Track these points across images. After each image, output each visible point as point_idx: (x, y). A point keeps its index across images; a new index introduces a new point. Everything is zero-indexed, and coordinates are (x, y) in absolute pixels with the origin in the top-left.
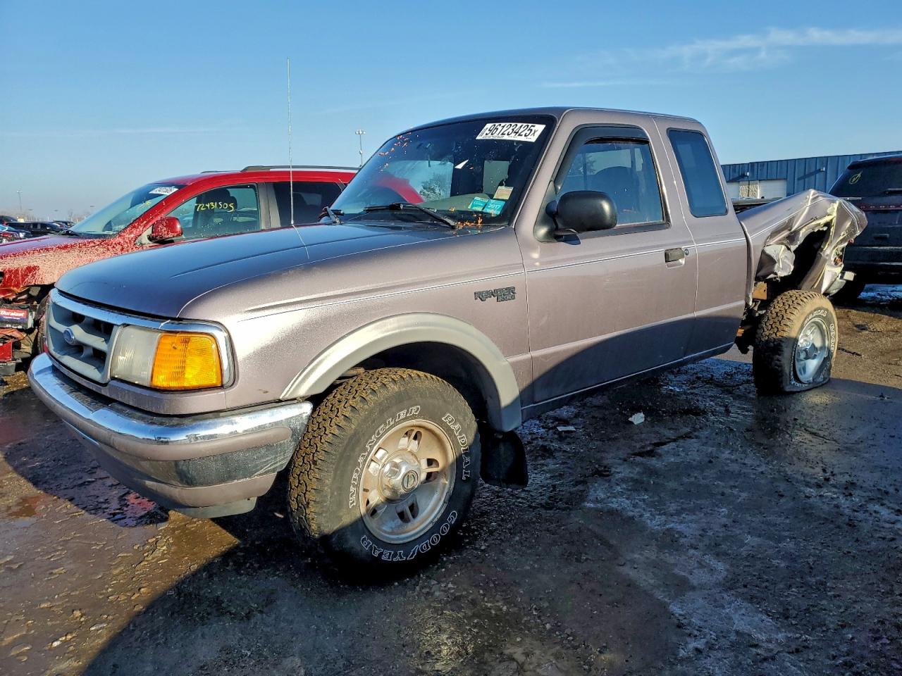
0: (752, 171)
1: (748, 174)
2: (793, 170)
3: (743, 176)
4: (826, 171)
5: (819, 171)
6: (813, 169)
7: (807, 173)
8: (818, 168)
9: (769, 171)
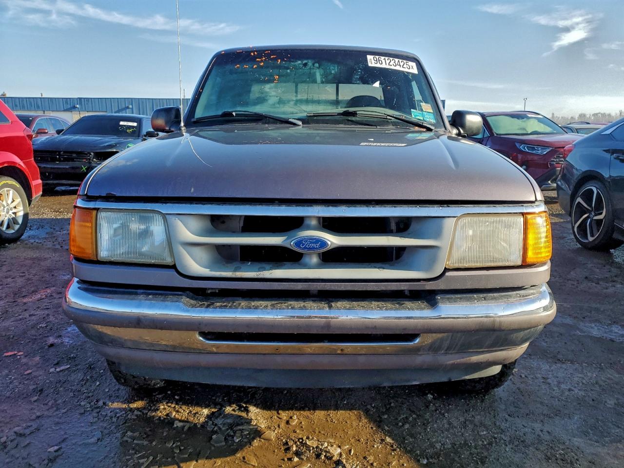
0: (81, 104)
1: (78, 106)
2: (110, 106)
3: (74, 107)
4: (132, 108)
5: (128, 108)
6: (124, 106)
7: (120, 108)
8: (127, 106)
9: (93, 105)
